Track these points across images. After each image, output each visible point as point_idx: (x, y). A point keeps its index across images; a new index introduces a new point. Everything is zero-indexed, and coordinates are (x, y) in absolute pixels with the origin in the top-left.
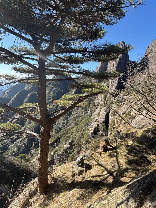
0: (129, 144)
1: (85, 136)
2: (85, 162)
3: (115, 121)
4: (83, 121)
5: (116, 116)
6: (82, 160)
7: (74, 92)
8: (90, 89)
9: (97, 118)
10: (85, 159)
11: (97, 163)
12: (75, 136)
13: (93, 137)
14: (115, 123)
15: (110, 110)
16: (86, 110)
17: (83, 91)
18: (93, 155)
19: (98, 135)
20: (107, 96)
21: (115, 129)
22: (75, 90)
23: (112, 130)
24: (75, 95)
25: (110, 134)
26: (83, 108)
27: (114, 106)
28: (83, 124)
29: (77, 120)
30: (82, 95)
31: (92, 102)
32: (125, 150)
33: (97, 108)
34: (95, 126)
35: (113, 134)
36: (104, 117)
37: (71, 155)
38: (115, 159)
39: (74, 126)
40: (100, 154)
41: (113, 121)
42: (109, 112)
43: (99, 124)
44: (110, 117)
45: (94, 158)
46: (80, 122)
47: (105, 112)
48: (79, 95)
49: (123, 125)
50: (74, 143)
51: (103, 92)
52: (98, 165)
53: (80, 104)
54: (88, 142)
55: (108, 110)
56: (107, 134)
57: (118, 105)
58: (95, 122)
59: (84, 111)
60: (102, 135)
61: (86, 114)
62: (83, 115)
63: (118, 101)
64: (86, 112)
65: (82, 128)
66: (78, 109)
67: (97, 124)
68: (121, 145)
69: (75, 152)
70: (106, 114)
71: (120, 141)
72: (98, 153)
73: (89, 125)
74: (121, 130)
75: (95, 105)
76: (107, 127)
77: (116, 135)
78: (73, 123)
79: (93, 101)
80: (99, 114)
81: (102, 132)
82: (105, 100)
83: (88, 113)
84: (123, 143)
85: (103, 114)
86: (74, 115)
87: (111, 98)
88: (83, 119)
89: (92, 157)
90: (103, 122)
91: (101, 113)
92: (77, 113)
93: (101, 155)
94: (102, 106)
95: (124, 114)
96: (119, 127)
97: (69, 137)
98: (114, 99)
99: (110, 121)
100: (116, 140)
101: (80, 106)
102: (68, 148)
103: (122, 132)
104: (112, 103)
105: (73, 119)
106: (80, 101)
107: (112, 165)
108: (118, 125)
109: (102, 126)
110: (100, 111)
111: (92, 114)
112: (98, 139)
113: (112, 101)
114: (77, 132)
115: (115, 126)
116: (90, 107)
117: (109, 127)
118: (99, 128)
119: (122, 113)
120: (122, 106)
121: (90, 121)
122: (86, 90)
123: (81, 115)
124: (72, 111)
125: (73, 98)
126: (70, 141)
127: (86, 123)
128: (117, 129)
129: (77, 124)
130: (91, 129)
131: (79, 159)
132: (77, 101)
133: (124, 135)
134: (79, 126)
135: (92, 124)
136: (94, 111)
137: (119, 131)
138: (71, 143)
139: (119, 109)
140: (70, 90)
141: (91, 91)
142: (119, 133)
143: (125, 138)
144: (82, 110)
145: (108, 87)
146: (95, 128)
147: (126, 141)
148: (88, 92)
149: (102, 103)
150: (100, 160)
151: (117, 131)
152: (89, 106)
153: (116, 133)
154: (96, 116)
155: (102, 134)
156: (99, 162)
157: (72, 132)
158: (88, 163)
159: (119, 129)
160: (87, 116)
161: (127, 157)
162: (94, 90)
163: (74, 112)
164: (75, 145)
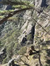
0: (49, 49)
1: (16, 44)
2: (15, 63)
3: (39, 32)
4: (14, 33)
5: (40, 29)
6: (13, 62)
7: (5, 8)
8: (19, 6)
9: (25, 30)
10: (15, 61)
11: (25, 63)
12: (7, 45)
13: (22, 45)
14: (39, 34)
15: (35, 24)
16: (16, 24)
17: (13, 7)
18: (21, 58)
19: (26, 43)
20: (33, 12)
21: (39, 39)
22: (6, 7)
23: (36, 40)
24: (6, 11)
25: (35, 42)
26: (14, 22)
27: (38, 21)
28: (13, 35)
29: (9, 32)
30: (13, 11)
31: (21, 18)
32: (45, 53)
33: (25, 23)
34: (24, 37)
35: (37, 42)
36: (31, 29)
37: (4, 60)
38: (38, 59)
39: (6, 37)
40: (27, 56)
41: (37, 33)
42: (35, 26)
43: (27, 35)
44: (36, 30)
45: (23, 60)
46: (12, 33)
47: (31, 26)
48: (10, 10)
49: (45, 36)
50: (7, 50)
51: (30, 8)
52: (25, 65)
53: (10, 18)
54: (18, 49)
55: (34, 24)
56: (33, 42)
57: (41, 20)
58: (24, 33)
59: (14, 25)
60: (29, 44)
61: (16, 27)
62: (14, 28)
63: (42, 17)
64: (16, 25)
65: (13, 38)
66: (9, 23)
67: (25, 35)
68: (43, 49)
69: (7, 57)
70: (32, 27)
71: (42, 47)
72: (26, 56)
73: (19, 36)
74: (43, 39)
75: (23, 20)
76: (33, 37)
77: (40, 43)
78: (6, 34)
79: (22, 16)
80: (26, 27)
81: (29, 41)
82: (32, 16)
83: (17, 26)
84: (44, 48)
85: (30, 27)
86: (6, 28)
87: (36, 15)
88: (13, 32)
89: (21, 59)
90: (30, 34)
91: (28, 27)
92: (8, 27)
93: (27, 58)
94: (29, 20)
95: (46, 27)
96: (42, 37)
97: (3, 46)
98: (39, 15)
99: (35, 33)
100: (39, 46)
101: (11, 20)
102: (2, 54)
103: (44, 40)
104: (37, 18)
105: (6, 31)
106: (10, 15)
107: (36, 64)
108: (41, 36)
109: (29, 37)
110: (28, 25)
111: (21, 27)
112: (25, 46)
113: (37, 17)
114: (9, 42)
115: (39, 37)
116: (20, 22)
117: (35, 37)
118: (27, 38)
119: (45, 26)
120: (45, 20)
121: (20, 33)
122: (16, 6)
123: (12, 28)
124: (5, 24)
125: (4, 13)
126: (3, 49)
127: (16, 35)
128: (41, 39)
129: (8, 36)
130: (20, 39)
131: (10, 61)
132: (8, 16)
133: (45, 42)
134: (10, 37)
135: (21, 35)
136: (23, 25)
137: (42, 40)
138: (4, 51)
139: (42, 23)
140: (2, 7)
141: (20, 8)
142: (41, 41)
143: (46, 44)
144: (13, 24)
145: (34, 5)
146: (24, 38)
147: (47, 47)
148: (18, 8)
149: (30, 18)
150: (27, 61)
151: (40, 40)
152: (19, 20)
153: (40, 41)
154: (24, 29)
155: (29, 42)
156: (26, 63)
157: (5, 42)
158: (18, 64)
159: (42, 38)
160: (17, 29)
161: (47, 58)
162: (23, 7)
163: (6, 25)
164: (8, 52)
